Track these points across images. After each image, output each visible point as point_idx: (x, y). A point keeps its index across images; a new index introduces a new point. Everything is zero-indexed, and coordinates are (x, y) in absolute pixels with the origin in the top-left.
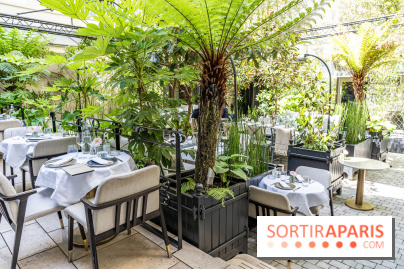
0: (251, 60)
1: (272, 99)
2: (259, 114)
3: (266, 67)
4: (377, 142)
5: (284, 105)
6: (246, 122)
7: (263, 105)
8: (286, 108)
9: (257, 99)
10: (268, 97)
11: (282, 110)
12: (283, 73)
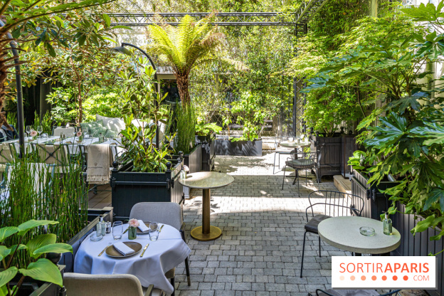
0: (41, 44)
1: (72, 100)
2: (54, 124)
3: (63, 55)
4: (206, 147)
5: (89, 108)
6: (35, 138)
7: (58, 108)
8: (94, 111)
9: (49, 100)
10: (66, 97)
11: (87, 115)
12: (88, 66)
